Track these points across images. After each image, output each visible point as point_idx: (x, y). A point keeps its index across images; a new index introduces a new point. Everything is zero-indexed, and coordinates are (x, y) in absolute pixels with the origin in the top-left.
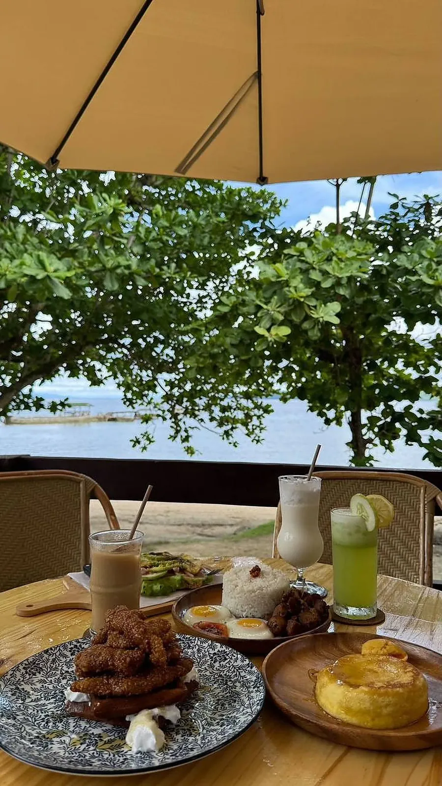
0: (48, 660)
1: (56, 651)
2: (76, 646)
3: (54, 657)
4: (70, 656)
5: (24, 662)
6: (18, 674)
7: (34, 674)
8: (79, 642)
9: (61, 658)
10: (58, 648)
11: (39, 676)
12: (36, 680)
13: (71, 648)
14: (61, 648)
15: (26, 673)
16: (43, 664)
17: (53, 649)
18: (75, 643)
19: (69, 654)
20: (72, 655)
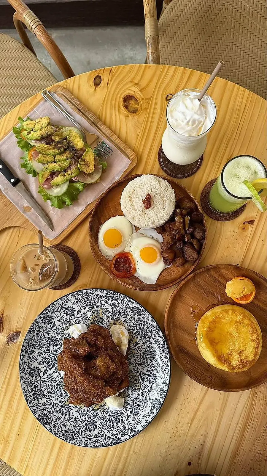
0: (34, 336)
1: (35, 328)
2: (44, 317)
3: (36, 332)
4: (44, 325)
5: (23, 349)
6: (25, 359)
7: (33, 352)
8: (44, 314)
9: (41, 330)
10: (35, 325)
11: (37, 351)
12: (36, 355)
13: (42, 320)
14: (37, 324)
15: (29, 354)
16: (33, 341)
17: (32, 328)
18: (42, 316)
19: (42, 324)
20: (45, 324)
